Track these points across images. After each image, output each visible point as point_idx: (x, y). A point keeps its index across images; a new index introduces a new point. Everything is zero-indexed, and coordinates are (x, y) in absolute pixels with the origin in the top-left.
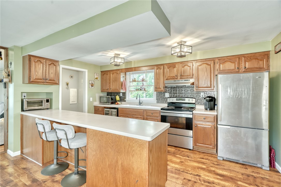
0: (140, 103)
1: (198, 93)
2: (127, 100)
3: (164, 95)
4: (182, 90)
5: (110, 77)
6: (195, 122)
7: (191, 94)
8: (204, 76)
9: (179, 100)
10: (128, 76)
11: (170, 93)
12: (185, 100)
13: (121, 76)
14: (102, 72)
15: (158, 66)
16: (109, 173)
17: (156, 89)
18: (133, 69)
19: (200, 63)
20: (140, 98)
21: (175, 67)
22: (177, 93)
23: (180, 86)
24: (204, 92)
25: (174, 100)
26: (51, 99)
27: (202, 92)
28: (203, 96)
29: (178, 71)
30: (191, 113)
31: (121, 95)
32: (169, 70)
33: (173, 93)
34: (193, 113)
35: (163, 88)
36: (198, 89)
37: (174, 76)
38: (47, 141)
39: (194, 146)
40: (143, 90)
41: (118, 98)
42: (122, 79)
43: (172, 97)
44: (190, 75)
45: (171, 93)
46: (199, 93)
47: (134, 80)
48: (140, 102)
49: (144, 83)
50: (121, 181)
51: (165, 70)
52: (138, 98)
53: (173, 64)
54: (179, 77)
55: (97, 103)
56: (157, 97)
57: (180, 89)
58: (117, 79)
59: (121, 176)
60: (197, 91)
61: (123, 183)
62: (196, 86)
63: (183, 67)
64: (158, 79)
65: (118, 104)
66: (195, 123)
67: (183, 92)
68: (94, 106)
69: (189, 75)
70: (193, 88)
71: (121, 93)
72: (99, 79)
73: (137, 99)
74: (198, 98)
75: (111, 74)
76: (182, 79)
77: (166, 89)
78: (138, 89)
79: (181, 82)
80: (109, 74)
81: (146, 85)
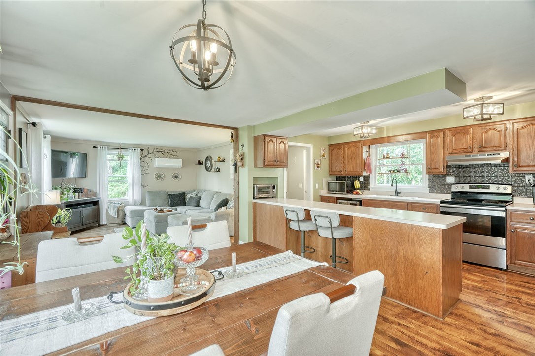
0: (397, 193)
1: (519, 176)
2: (373, 188)
3: (445, 180)
4: (471, 172)
5: (345, 152)
6: (510, 224)
7: (503, 178)
8: (532, 146)
9: (476, 188)
10: (373, 151)
11: (456, 177)
12: (489, 189)
13: (364, 151)
14: (330, 145)
15: (433, 133)
16: (386, 265)
17: (430, 169)
18: (386, 139)
19: (524, 124)
20: (397, 185)
21: (467, 133)
22: (471, 176)
23: (478, 165)
24: (532, 174)
25: (466, 188)
26: (277, 186)
27: (529, 174)
28: (531, 182)
29: (473, 138)
30: (504, 209)
31: (362, 179)
32: (456, 139)
33: (464, 176)
34: (506, 210)
35: (444, 168)
36: (518, 169)
37: (464, 147)
38: (300, 231)
39: (509, 263)
40: (404, 171)
41: (357, 184)
42: (364, 156)
43: (462, 182)
44: (499, 146)
45: (460, 177)
46: (521, 175)
47: (386, 156)
48: (396, 190)
49: (405, 160)
50: (403, 274)
51: (448, 139)
52: (394, 185)
53: (463, 128)
54: (476, 150)
55: (324, 192)
56: (429, 182)
57: (478, 170)
58: (356, 156)
59: (403, 268)
60: (515, 172)
61: (406, 275)
62: (513, 164)
63: (485, 133)
64: (433, 154)
65: (357, 194)
66: (511, 226)
67: (485, 174)
68: (321, 196)
69: (498, 144)
70: (506, 168)
71: (362, 177)
72: (327, 156)
73: (392, 185)
74: (520, 184)
75: (347, 149)
76: (483, 153)
77: (448, 169)
78: (394, 171)
79: (479, 157)
80: (342, 148)
81: (408, 163)
